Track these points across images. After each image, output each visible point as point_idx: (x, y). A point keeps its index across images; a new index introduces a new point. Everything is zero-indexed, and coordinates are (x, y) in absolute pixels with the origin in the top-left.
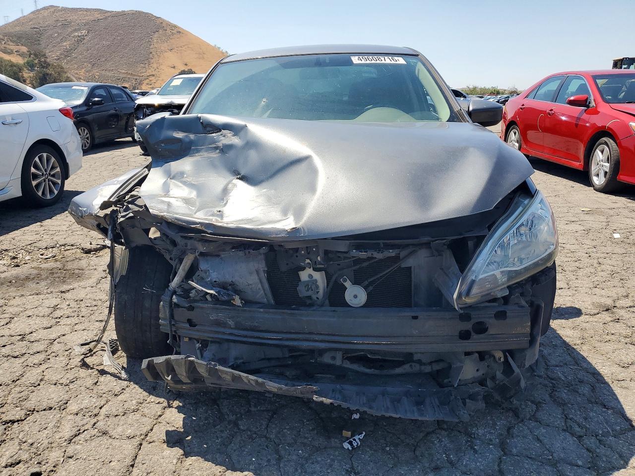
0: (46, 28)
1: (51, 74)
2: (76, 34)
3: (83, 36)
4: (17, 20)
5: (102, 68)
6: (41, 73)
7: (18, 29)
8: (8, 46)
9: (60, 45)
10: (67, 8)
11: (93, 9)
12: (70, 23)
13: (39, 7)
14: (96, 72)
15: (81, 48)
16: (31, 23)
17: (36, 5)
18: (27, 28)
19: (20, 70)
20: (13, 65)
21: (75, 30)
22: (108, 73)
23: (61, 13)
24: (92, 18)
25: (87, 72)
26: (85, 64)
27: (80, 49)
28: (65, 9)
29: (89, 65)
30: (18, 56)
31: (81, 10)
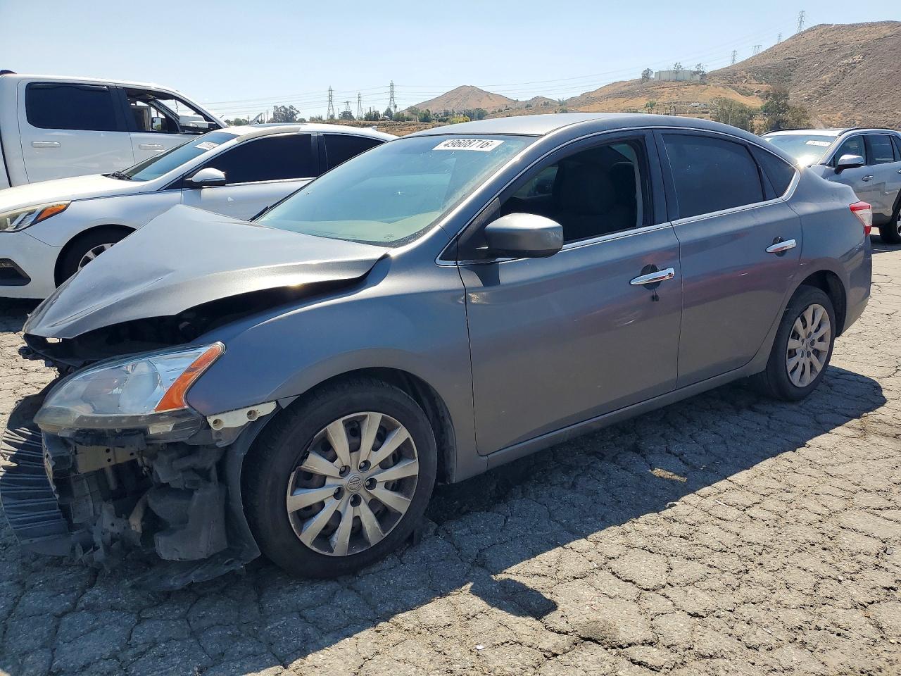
0: (805, 58)
1: (787, 121)
2: (845, 61)
3: (855, 63)
4: (769, 50)
5: (870, 109)
6: (774, 120)
7: (767, 61)
8: (748, 86)
9: (818, 79)
10: (842, 26)
11: (881, 23)
12: (841, 46)
13: (804, 28)
14: (858, 116)
15: (848, 80)
16: (787, 52)
17: (800, 28)
18: (779, 60)
19: (752, 116)
20: (743, 110)
21: (845, 57)
22: (876, 116)
23: (832, 33)
24: (876, 36)
25: (844, 116)
26: (846, 104)
27: (843, 83)
28: (840, 28)
29: (851, 106)
30: (758, 97)
31: (862, 25)
